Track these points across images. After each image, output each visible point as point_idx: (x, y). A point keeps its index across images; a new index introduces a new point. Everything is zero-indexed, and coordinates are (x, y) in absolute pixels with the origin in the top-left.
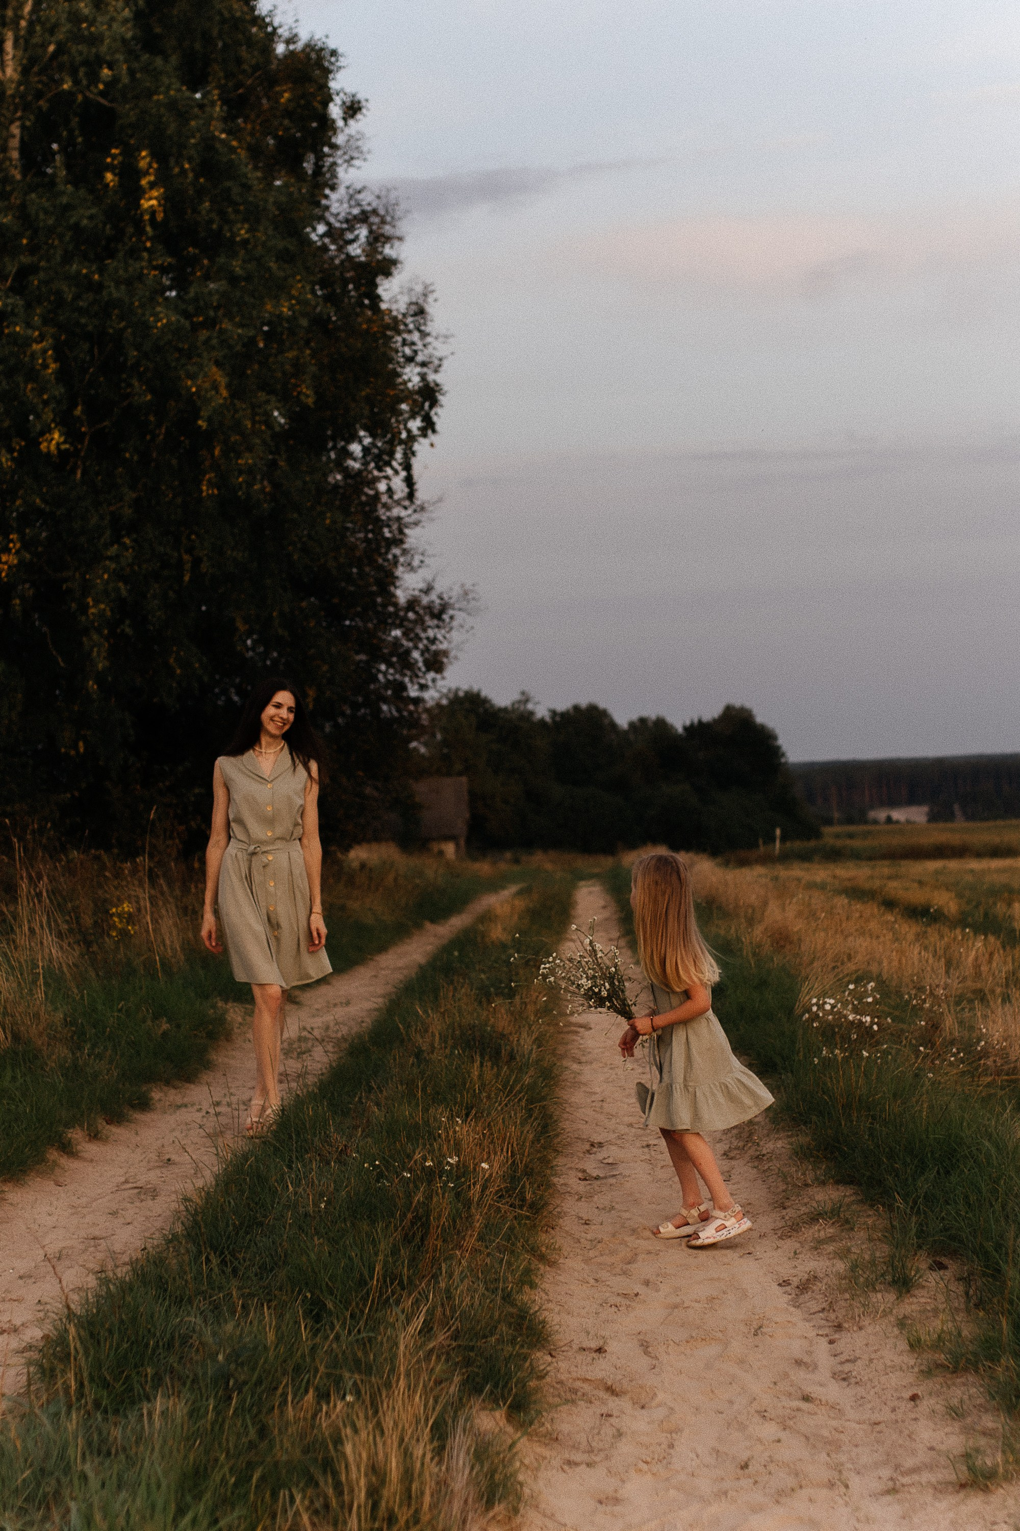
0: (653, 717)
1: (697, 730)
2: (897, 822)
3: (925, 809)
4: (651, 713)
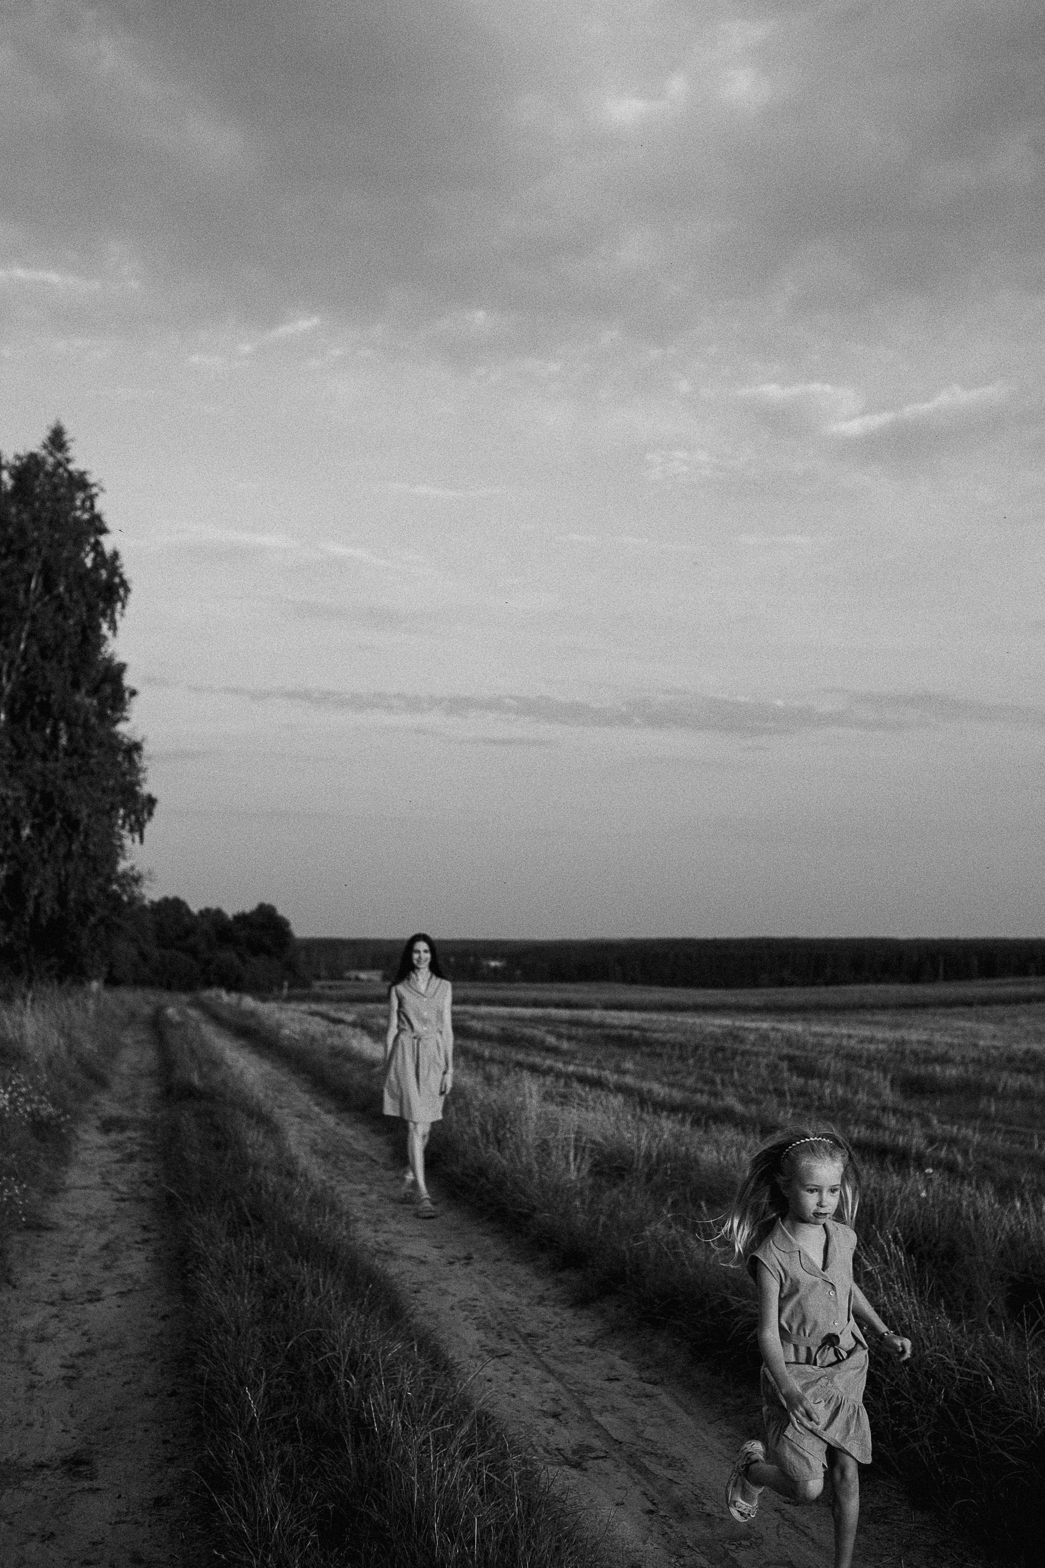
0: (214, 907)
1: (241, 918)
2: (363, 981)
3: (380, 973)
4: (213, 905)
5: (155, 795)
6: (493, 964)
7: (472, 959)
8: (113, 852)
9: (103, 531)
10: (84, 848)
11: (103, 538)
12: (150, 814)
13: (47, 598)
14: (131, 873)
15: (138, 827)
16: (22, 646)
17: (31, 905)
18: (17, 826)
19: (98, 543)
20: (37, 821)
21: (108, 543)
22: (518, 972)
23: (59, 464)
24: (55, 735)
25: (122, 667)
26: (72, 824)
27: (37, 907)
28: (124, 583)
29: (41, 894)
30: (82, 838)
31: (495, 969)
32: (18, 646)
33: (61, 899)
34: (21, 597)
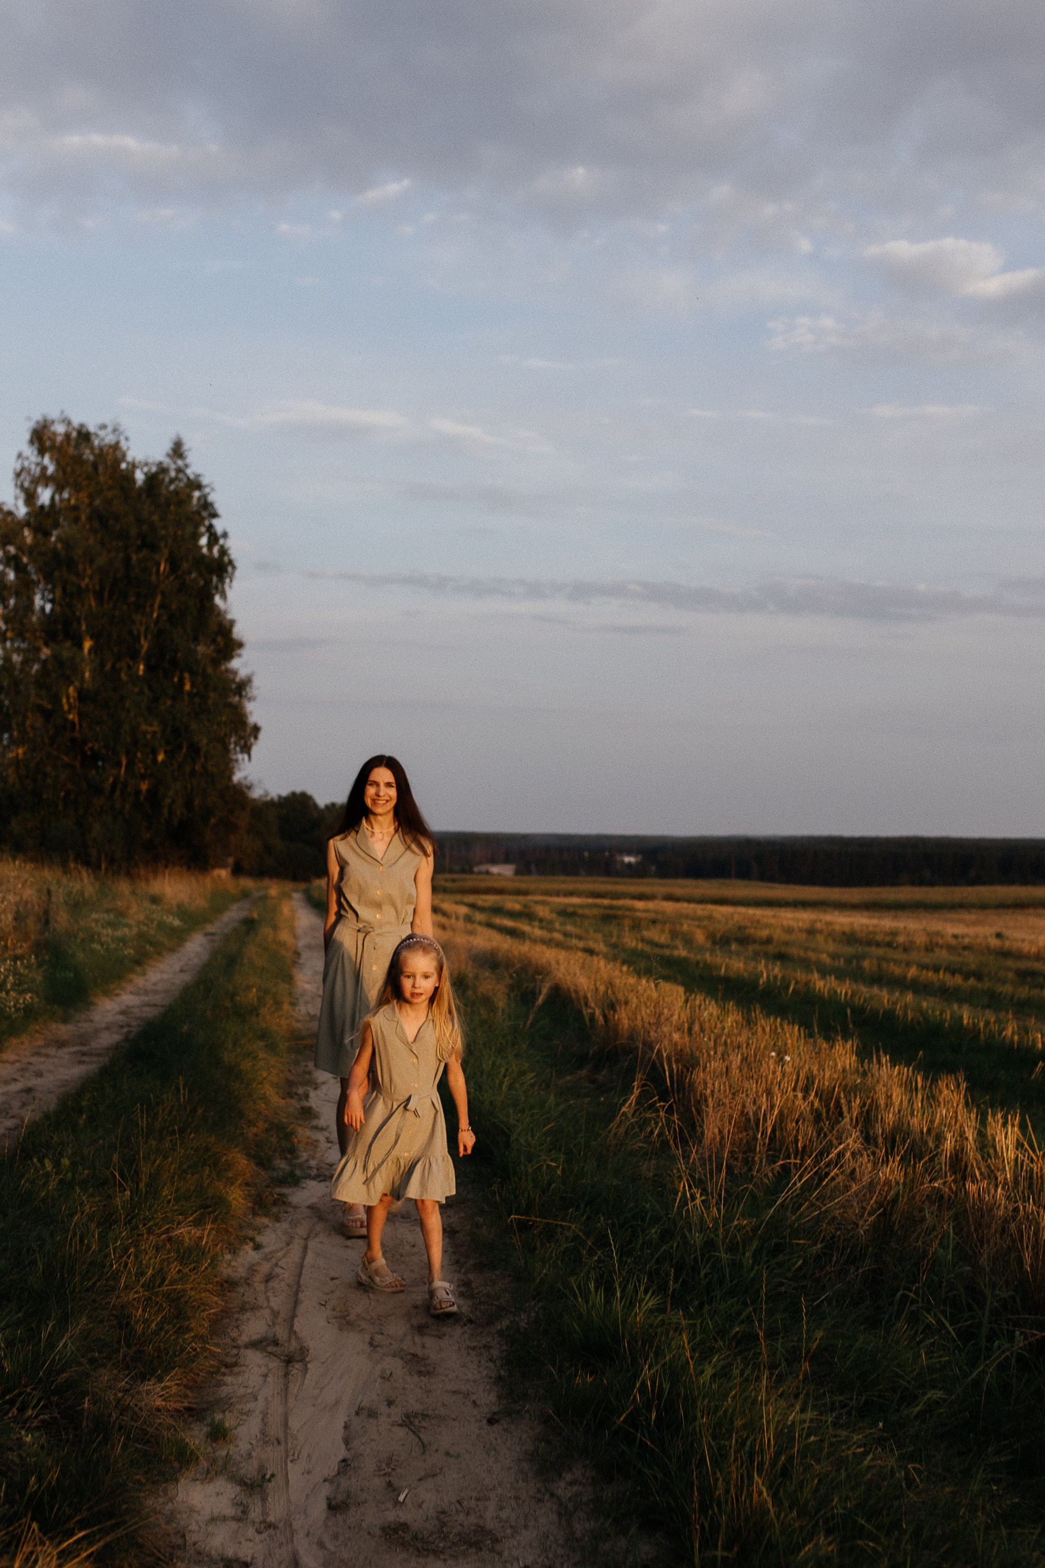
2: (492, 874)
3: (513, 867)
5: (260, 724)
6: (627, 859)
7: (607, 854)
8: (228, 768)
9: (215, 515)
10: (204, 767)
11: (215, 522)
12: (256, 738)
13: (172, 578)
14: (244, 782)
15: (247, 749)
16: (155, 615)
17: (166, 812)
18: (154, 753)
19: (210, 528)
20: (168, 748)
21: (219, 525)
22: (653, 868)
23: (179, 470)
24: (181, 680)
25: (232, 623)
26: (194, 750)
27: (171, 812)
28: (231, 562)
29: (173, 802)
30: (203, 759)
31: (630, 864)
32: (152, 615)
33: (189, 805)
34: (154, 578)
